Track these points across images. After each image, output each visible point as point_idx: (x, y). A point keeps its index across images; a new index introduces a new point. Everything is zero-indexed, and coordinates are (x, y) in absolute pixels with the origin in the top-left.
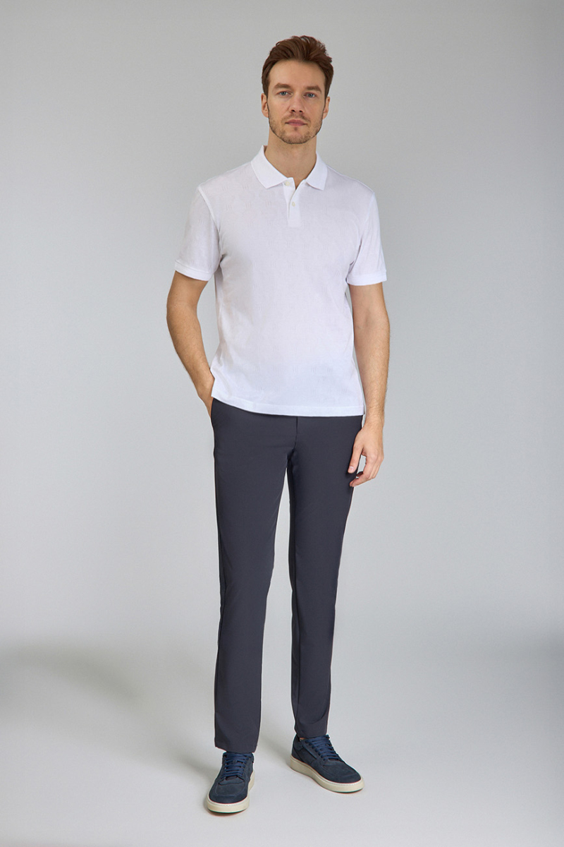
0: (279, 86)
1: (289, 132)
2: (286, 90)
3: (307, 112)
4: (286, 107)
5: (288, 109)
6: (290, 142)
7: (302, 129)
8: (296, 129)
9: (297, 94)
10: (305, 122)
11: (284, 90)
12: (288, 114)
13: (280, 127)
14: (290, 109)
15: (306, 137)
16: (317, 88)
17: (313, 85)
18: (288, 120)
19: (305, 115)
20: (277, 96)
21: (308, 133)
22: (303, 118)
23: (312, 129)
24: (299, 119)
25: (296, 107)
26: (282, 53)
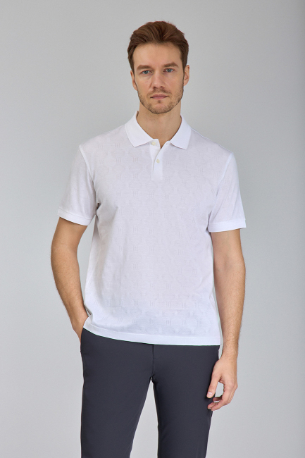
0: (140, 67)
1: (155, 104)
2: (147, 70)
3: (168, 86)
4: (149, 84)
5: (150, 86)
6: (156, 113)
7: (165, 102)
8: (159, 102)
9: (157, 73)
10: (166, 94)
11: (145, 70)
12: (151, 89)
13: (148, 101)
14: (152, 86)
15: (169, 107)
16: (173, 64)
17: (170, 62)
18: (152, 95)
19: (166, 89)
20: (141, 75)
21: (171, 103)
22: (165, 91)
23: (174, 99)
24: (161, 93)
25: (157, 84)
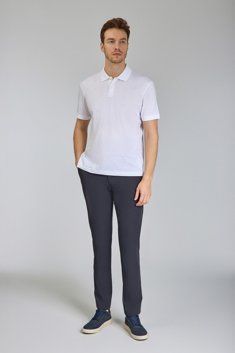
0: (109, 39)
1: (115, 58)
2: (112, 41)
3: (121, 49)
4: (112, 48)
5: (114, 48)
6: (115, 63)
7: (120, 57)
8: (117, 57)
9: (117, 42)
10: (121, 54)
11: (111, 40)
12: (114, 50)
13: (111, 56)
14: (115, 49)
15: (121, 60)
16: (125, 39)
17: (123, 38)
18: (114, 53)
20: (109, 43)
21: (122, 58)
22: (120, 52)
23: (123, 57)
24: (118, 52)
25: (117, 47)
26: (109, 25)
